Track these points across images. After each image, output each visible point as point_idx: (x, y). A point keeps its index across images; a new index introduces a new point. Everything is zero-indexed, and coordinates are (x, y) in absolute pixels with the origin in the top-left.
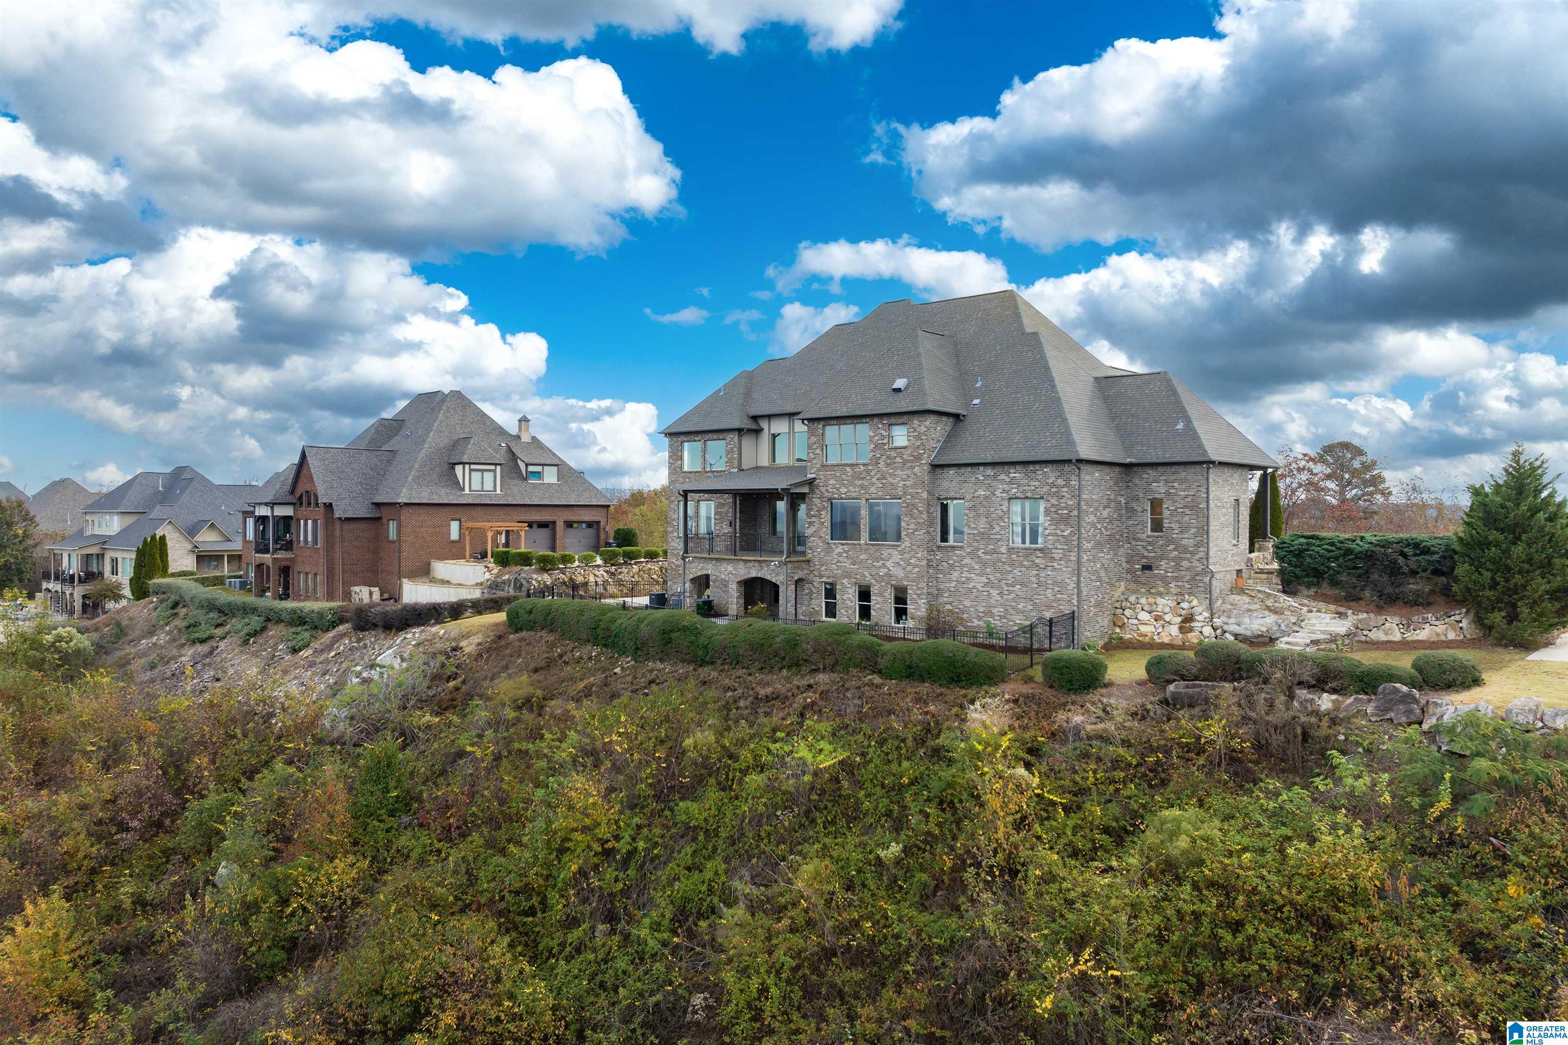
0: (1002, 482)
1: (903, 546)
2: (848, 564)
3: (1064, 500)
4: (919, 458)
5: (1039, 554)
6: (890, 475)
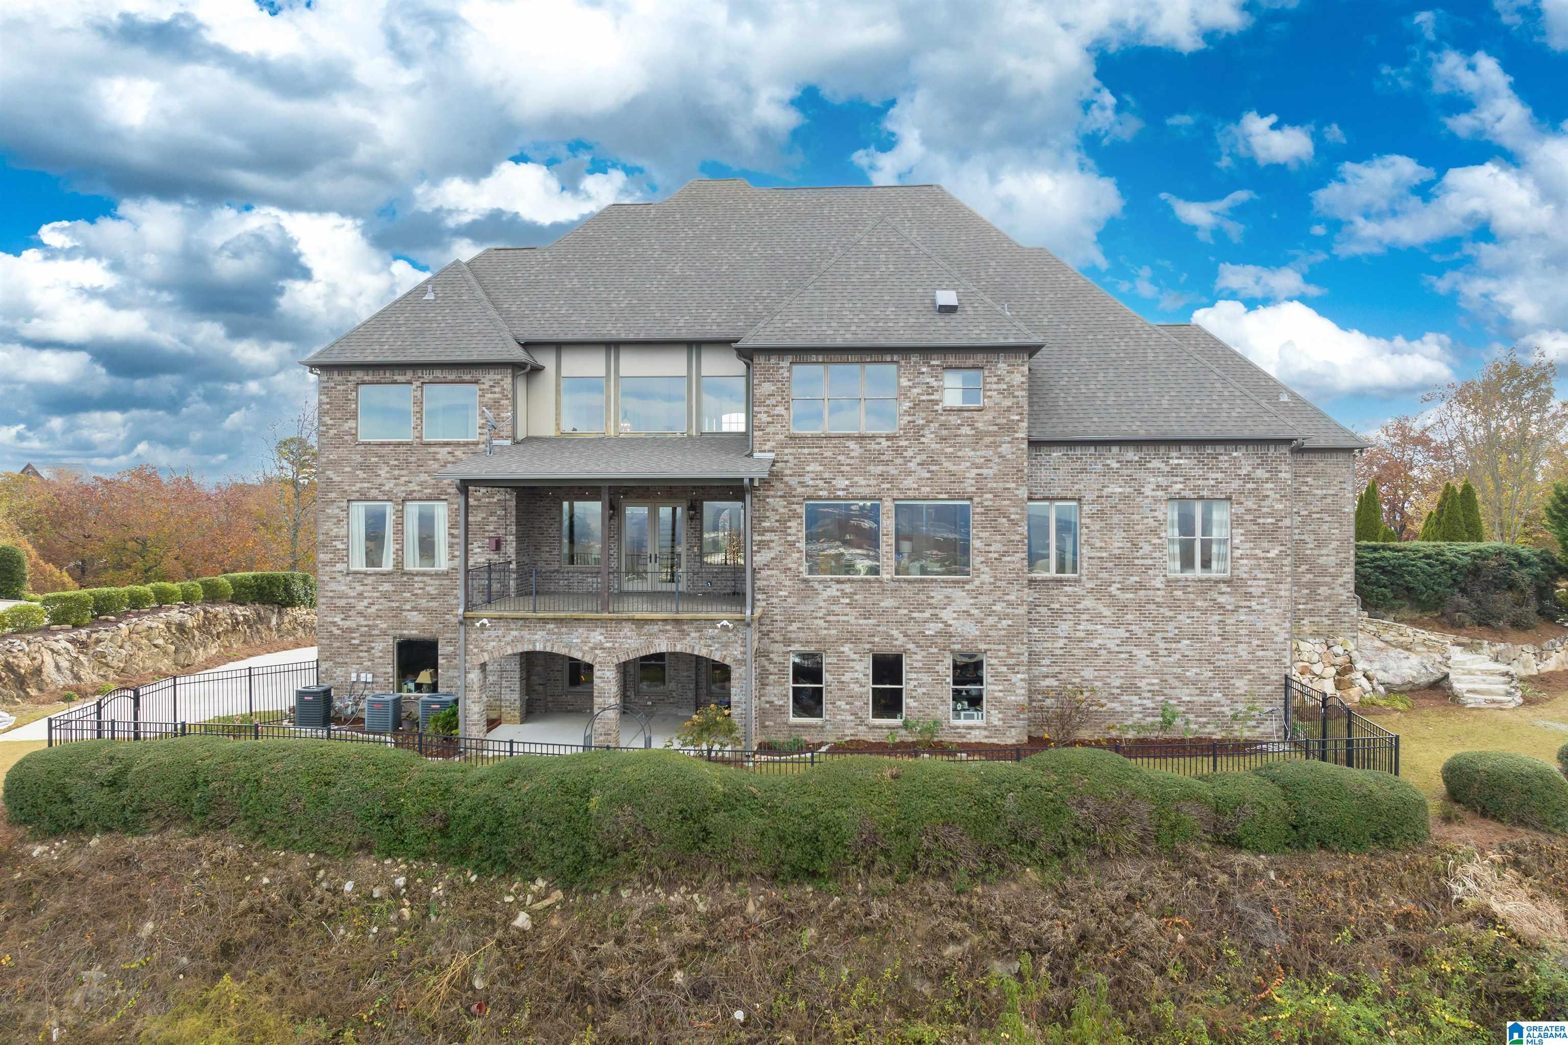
0: (1158, 472)
1: (977, 582)
2: (852, 618)
3: (1267, 503)
4: (1010, 428)
5: (1224, 588)
6: (948, 457)
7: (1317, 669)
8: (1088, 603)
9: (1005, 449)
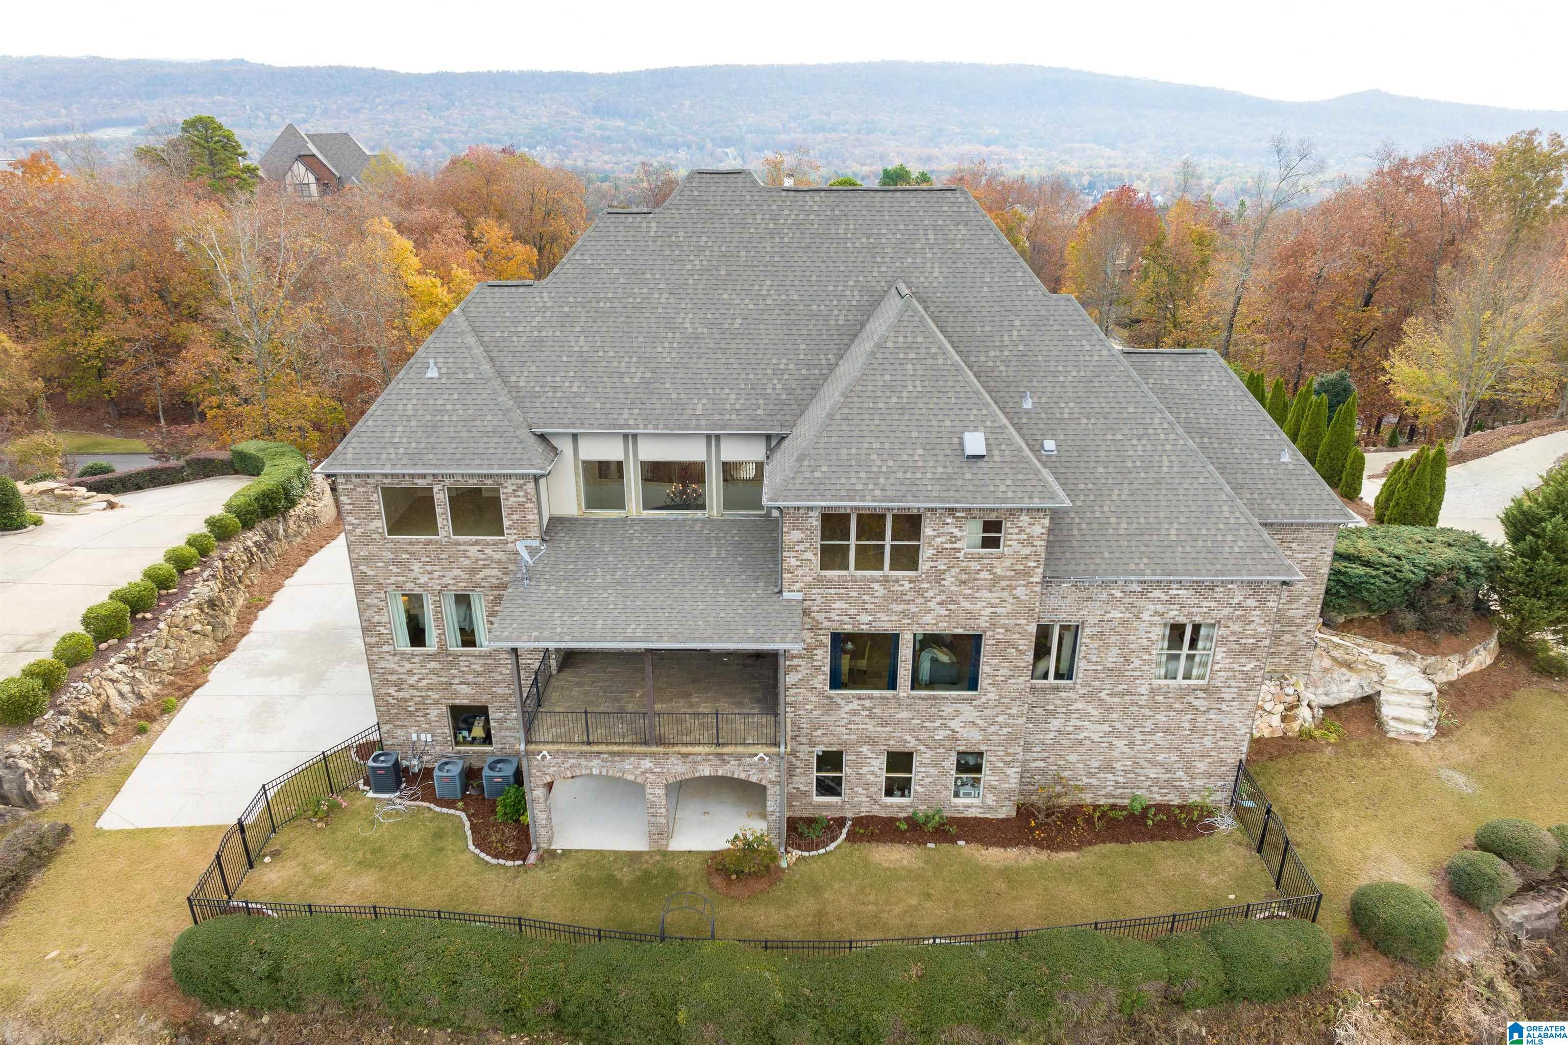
1: (984, 699)
2: (871, 727)
3: (1252, 627)
4: (1027, 573)
5: (1200, 694)
6: (966, 597)
7: (1268, 707)
8: (1080, 705)
9: (1020, 592)
